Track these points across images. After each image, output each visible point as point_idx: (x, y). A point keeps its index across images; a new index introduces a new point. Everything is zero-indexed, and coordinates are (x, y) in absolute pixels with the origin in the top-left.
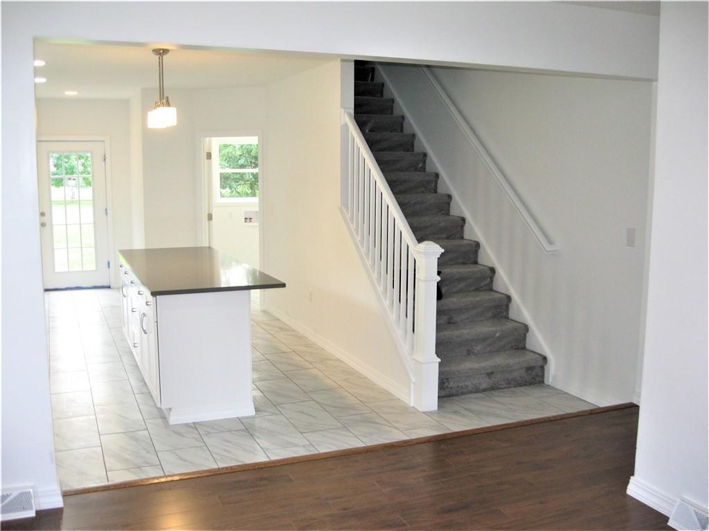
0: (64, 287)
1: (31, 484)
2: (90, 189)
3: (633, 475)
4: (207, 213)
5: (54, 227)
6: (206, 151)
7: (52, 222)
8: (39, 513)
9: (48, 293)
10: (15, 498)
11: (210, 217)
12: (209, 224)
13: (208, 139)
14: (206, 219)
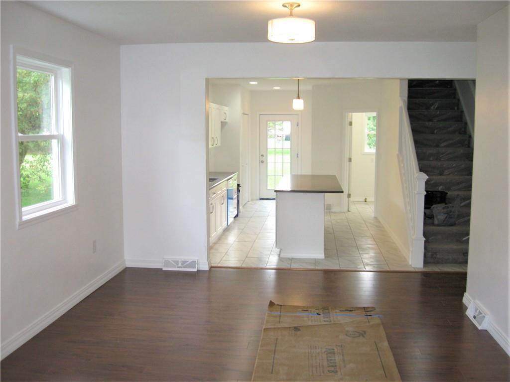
0: (271, 198)
1: (197, 258)
2: (289, 142)
3: (465, 292)
4: (348, 157)
5: (268, 163)
6: (350, 121)
7: (267, 161)
8: (199, 271)
9: (261, 201)
10: (190, 263)
11: (350, 160)
12: (349, 165)
13: (350, 114)
14: (347, 161)
